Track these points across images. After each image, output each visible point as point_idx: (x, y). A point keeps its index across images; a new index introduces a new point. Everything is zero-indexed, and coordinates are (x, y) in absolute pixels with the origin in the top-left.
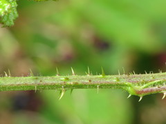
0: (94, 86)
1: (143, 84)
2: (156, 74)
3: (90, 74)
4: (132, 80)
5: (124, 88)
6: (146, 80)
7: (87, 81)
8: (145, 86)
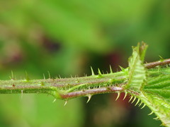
0: (18, 91)
1: (68, 88)
2: (81, 78)
3: (14, 79)
4: (58, 84)
5: (49, 92)
6: (71, 83)
7: (10, 86)
8: (70, 90)
